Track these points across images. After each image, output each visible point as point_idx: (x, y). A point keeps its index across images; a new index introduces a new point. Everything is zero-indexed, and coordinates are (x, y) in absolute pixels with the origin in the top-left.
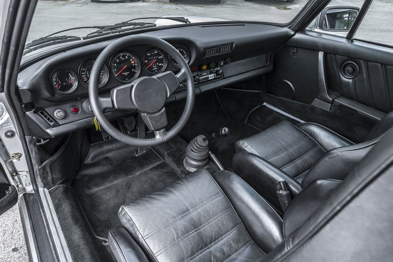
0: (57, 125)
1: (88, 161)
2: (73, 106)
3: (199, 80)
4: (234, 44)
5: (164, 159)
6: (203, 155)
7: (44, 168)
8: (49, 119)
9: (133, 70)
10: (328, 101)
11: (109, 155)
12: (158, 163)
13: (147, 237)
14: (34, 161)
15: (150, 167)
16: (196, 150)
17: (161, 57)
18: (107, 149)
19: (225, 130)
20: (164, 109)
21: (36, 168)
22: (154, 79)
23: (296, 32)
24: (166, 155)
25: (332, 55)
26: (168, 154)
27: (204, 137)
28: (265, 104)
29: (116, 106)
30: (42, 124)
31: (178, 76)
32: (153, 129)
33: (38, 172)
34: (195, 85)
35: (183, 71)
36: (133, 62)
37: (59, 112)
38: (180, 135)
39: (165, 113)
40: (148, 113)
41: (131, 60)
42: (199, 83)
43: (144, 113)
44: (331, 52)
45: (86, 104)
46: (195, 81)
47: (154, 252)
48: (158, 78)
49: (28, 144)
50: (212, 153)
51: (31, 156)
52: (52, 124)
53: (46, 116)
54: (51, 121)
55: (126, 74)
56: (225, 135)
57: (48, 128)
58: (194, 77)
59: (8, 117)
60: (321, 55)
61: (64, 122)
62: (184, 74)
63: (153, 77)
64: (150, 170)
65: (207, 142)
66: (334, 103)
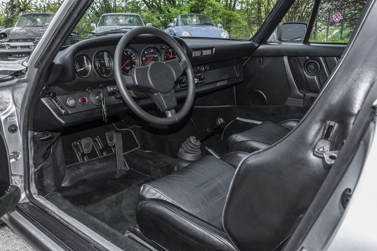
0: (68, 114)
1: (66, 183)
4: (214, 49)
7: (41, 170)
8: (61, 107)
10: (300, 97)
14: (31, 162)
19: (220, 121)
21: (32, 170)
23: (260, 44)
25: (296, 58)
28: (238, 118)
29: (137, 83)
30: (55, 111)
32: (166, 107)
33: (33, 176)
37: (70, 100)
40: (162, 93)
41: (132, 56)
44: (293, 55)
49: (29, 140)
51: (30, 155)
52: (63, 112)
55: (128, 68)
57: (59, 116)
59: (14, 111)
60: (286, 59)
66: (306, 97)
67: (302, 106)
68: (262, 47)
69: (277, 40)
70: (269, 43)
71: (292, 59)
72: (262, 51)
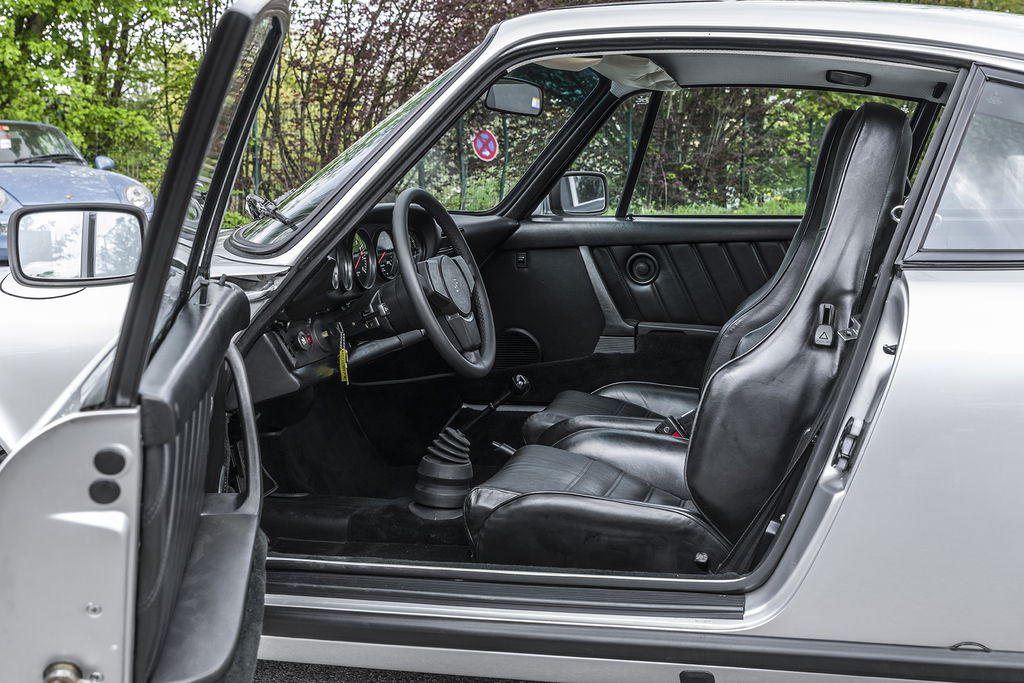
10: (625, 333)
23: (518, 222)
25: (604, 250)
37: (302, 337)
44: (599, 243)
60: (584, 252)
66: (640, 332)
67: (632, 351)
68: (525, 228)
69: (550, 212)
70: (534, 220)
71: (595, 251)
72: (527, 237)
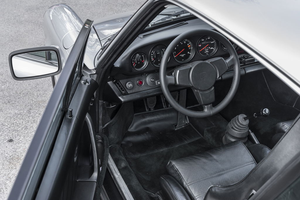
0: (127, 94)
1: (132, 129)
2: (139, 80)
3: (244, 62)
5: (203, 135)
6: (243, 134)
8: (121, 89)
9: (188, 53)
11: (150, 126)
12: (197, 139)
13: (189, 184)
14: (100, 122)
15: (190, 141)
16: (236, 127)
17: (213, 42)
18: (149, 120)
19: (265, 111)
20: (213, 88)
22: (207, 64)
24: (205, 131)
26: (208, 131)
27: (245, 116)
29: (178, 83)
30: (117, 92)
31: (228, 61)
32: (203, 103)
33: (101, 132)
34: (241, 66)
35: (232, 57)
36: (189, 46)
37: (129, 84)
38: (221, 113)
39: (213, 91)
40: (201, 90)
41: (188, 44)
42: (245, 65)
43: (197, 89)
45: (149, 79)
46: (241, 63)
47: (195, 196)
48: (211, 63)
49: (99, 107)
50: (252, 132)
51: (100, 117)
52: (123, 92)
53: (120, 86)
54: (123, 91)
55: (183, 55)
56: (266, 116)
57: (120, 96)
58: (240, 59)
61: (131, 92)
62: (233, 60)
63: (207, 61)
64: (189, 144)
65: (247, 121)
